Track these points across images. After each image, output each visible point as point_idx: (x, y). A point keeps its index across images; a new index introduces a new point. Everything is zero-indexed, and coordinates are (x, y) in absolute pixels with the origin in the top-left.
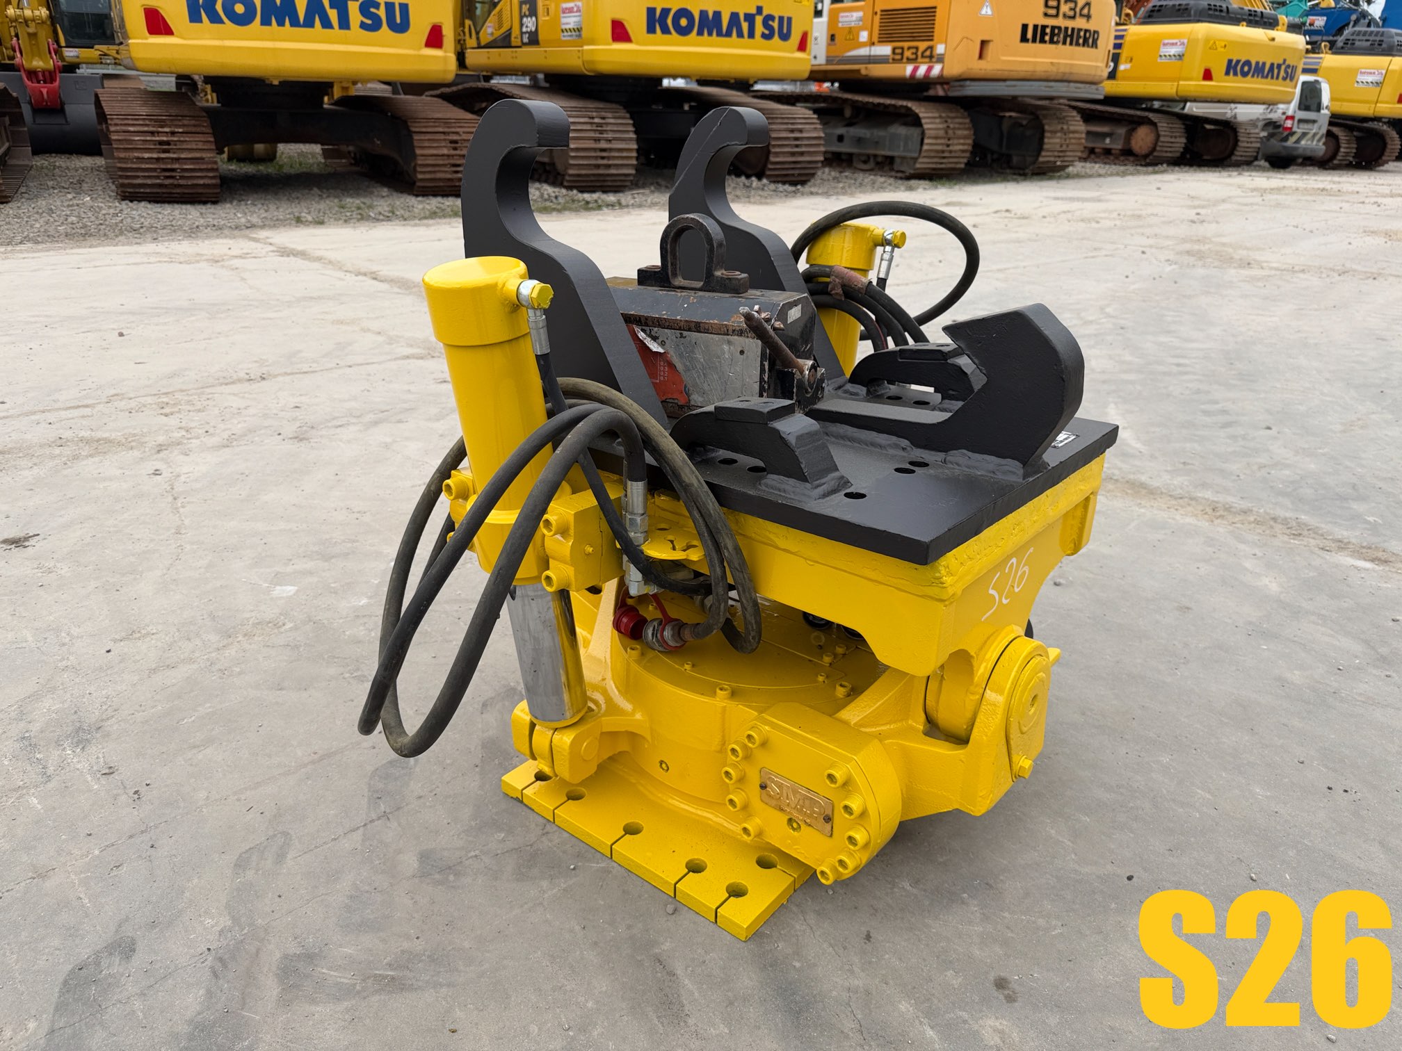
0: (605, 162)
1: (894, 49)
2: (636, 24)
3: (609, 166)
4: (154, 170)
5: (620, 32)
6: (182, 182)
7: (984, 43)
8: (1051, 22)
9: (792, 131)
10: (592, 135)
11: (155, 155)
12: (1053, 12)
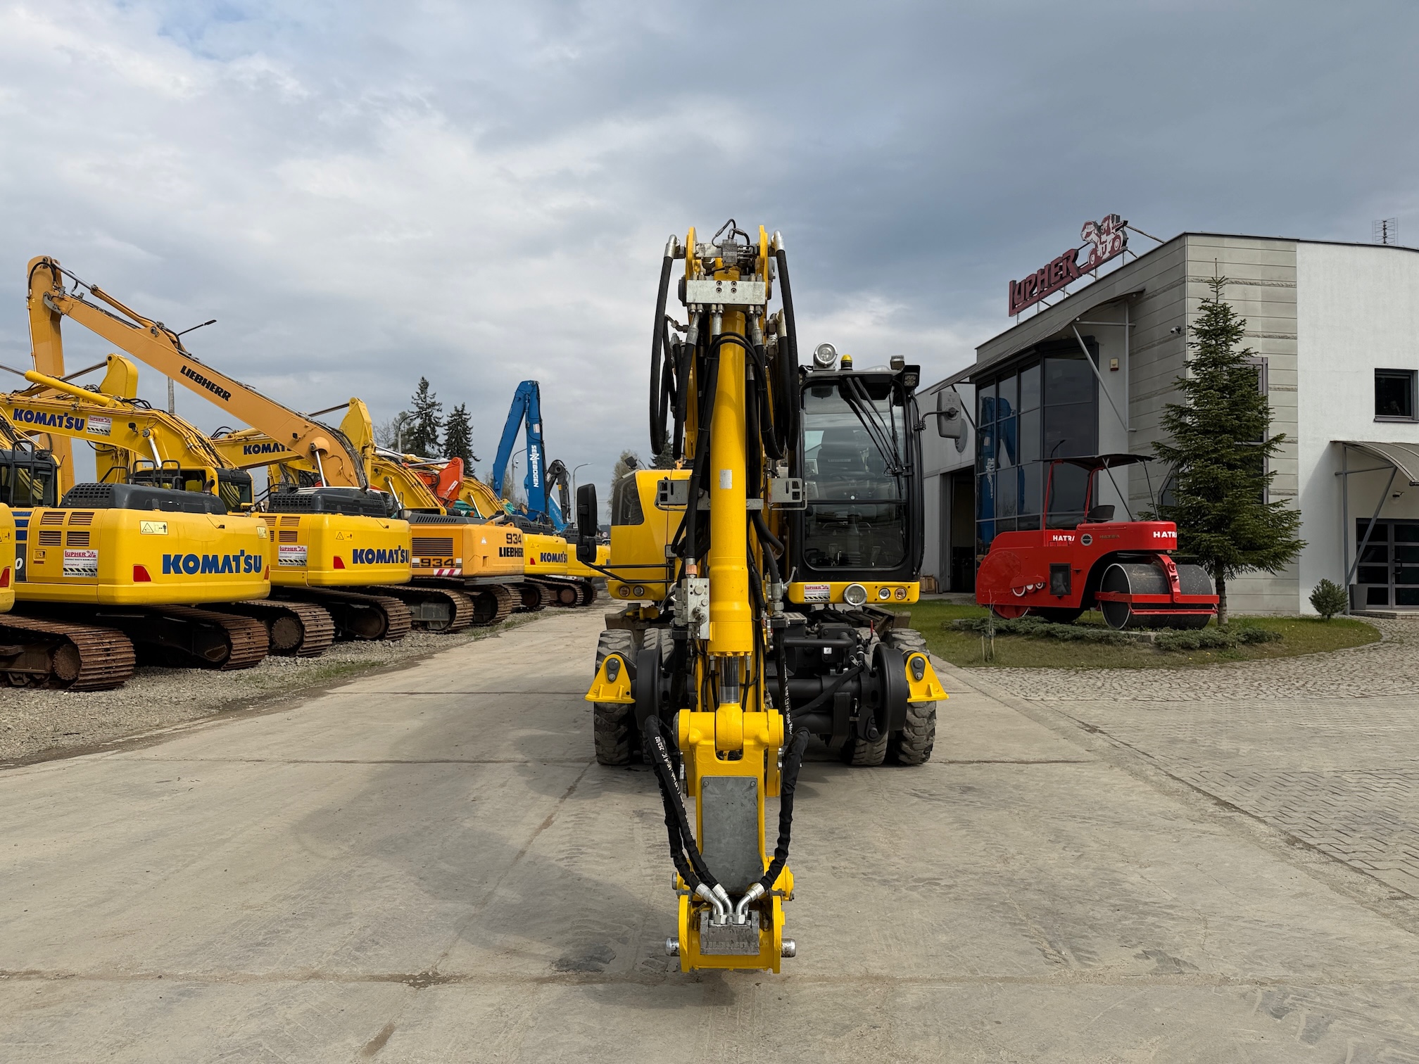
0: (320, 638)
1: (422, 561)
2: (347, 559)
3: (321, 641)
4: (101, 668)
5: (338, 563)
6: (113, 675)
7: (484, 557)
8: (510, 546)
9: (397, 611)
10: (313, 622)
11: (104, 659)
12: (510, 541)
